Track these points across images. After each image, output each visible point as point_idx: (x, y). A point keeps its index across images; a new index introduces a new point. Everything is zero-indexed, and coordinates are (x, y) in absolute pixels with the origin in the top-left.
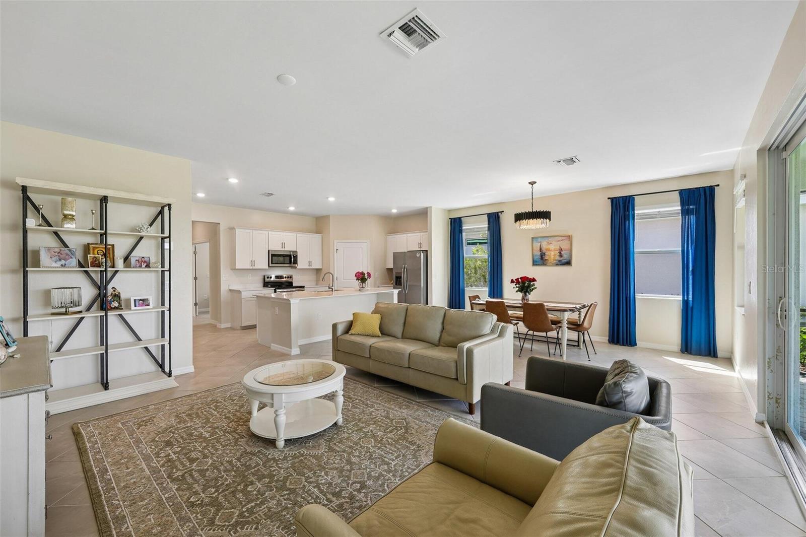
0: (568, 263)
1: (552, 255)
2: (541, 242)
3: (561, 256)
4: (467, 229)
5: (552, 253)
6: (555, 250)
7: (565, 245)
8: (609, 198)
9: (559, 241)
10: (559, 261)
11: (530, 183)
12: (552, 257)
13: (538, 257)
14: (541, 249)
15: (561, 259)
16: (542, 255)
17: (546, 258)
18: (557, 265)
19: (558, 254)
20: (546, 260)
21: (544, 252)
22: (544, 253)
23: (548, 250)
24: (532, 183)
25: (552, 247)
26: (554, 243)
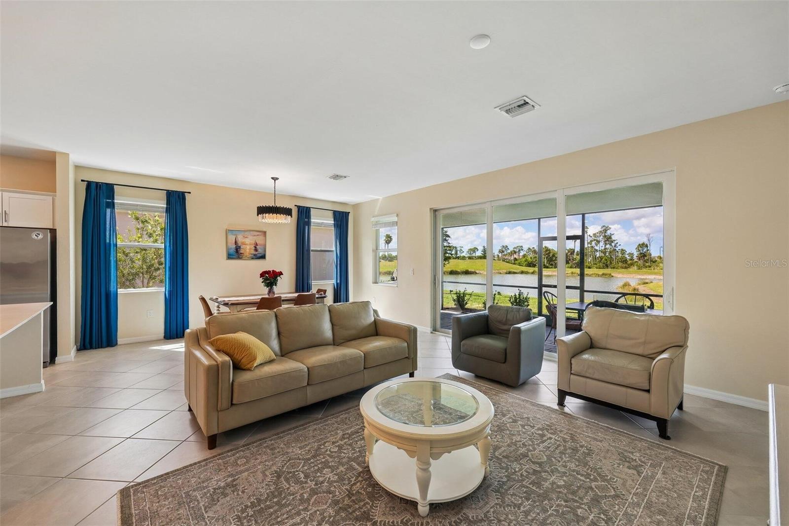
0: (263, 257)
1: (247, 249)
2: (236, 235)
3: (256, 250)
4: (121, 204)
5: (248, 247)
6: (250, 244)
7: (260, 240)
8: (295, 206)
9: (255, 236)
10: (254, 255)
11: (272, 178)
12: (248, 251)
13: (233, 251)
14: (236, 243)
15: (256, 253)
16: (237, 248)
17: (242, 252)
18: (252, 258)
19: (254, 248)
20: (241, 253)
21: (239, 245)
22: (240, 247)
23: (244, 244)
24: (275, 179)
25: (247, 241)
26: (251, 237)
